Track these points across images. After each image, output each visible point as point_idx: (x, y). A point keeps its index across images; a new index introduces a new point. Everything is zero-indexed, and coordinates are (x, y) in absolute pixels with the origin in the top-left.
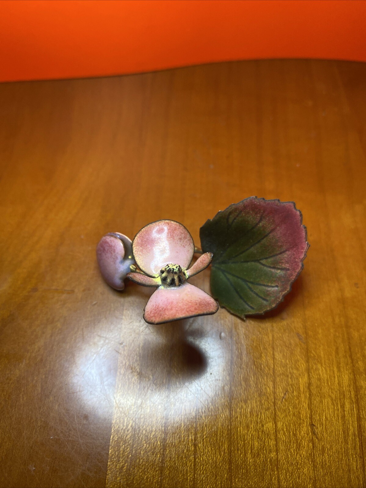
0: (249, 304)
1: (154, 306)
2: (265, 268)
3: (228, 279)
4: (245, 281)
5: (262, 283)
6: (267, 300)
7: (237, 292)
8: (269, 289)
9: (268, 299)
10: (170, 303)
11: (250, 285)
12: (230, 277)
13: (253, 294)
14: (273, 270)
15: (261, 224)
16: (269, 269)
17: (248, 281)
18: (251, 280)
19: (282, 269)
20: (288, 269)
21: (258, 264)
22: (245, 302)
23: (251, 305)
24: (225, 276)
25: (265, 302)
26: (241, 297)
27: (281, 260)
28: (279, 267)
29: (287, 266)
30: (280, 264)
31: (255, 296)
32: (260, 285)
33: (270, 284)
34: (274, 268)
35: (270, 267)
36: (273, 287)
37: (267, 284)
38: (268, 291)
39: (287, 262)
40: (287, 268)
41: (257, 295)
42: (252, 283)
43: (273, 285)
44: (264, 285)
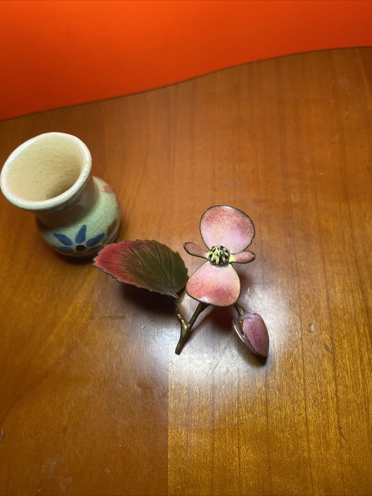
0: (168, 255)
1: (244, 237)
2: (142, 261)
3: (171, 276)
4: (161, 266)
5: (151, 257)
6: (156, 247)
7: (171, 266)
8: (150, 251)
9: (154, 248)
10: (233, 229)
11: (159, 262)
12: (169, 276)
13: (162, 257)
14: (138, 255)
15: (127, 271)
16: (140, 258)
17: (159, 265)
18: (156, 263)
19: (133, 251)
20: (129, 247)
21: (145, 265)
22: (170, 258)
23: (167, 253)
24: (171, 280)
25: (158, 248)
26: (171, 262)
27: (129, 254)
28: (134, 254)
29: (128, 249)
30: (131, 253)
31: (161, 255)
32: (153, 257)
33: (147, 252)
34: (137, 256)
35: (139, 258)
36: (146, 250)
37: (148, 253)
38: (151, 251)
39: (127, 251)
40: (129, 249)
41: (159, 255)
42: (157, 262)
43: (145, 250)
44: (151, 255)
